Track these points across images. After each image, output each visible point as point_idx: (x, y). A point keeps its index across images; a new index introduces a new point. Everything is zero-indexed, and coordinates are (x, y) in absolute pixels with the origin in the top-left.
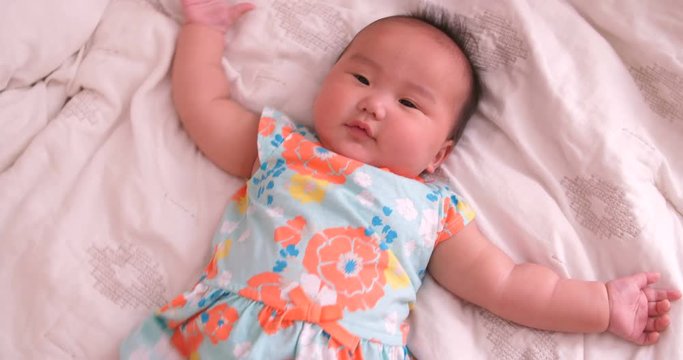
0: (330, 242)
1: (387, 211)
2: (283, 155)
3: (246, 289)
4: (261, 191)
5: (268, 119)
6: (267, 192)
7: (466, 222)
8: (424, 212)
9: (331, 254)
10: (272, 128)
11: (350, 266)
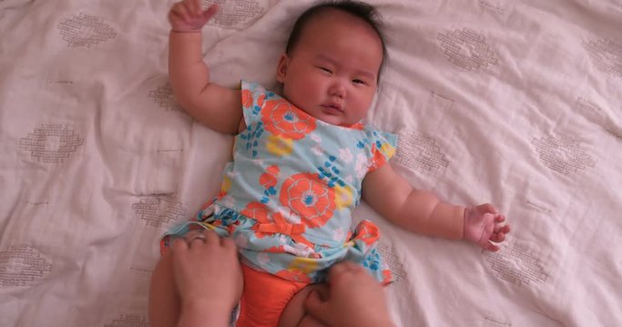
0: (296, 183)
1: (333, 158)
2: (262, 119)
3: (245, 211)
4: (248, 146)
5: (247, 91)
6: (253, 148)
7: (387, 159)
8: (358, 156)
9: (297, 192)
10: (251, 100)
11: (309, 200)
